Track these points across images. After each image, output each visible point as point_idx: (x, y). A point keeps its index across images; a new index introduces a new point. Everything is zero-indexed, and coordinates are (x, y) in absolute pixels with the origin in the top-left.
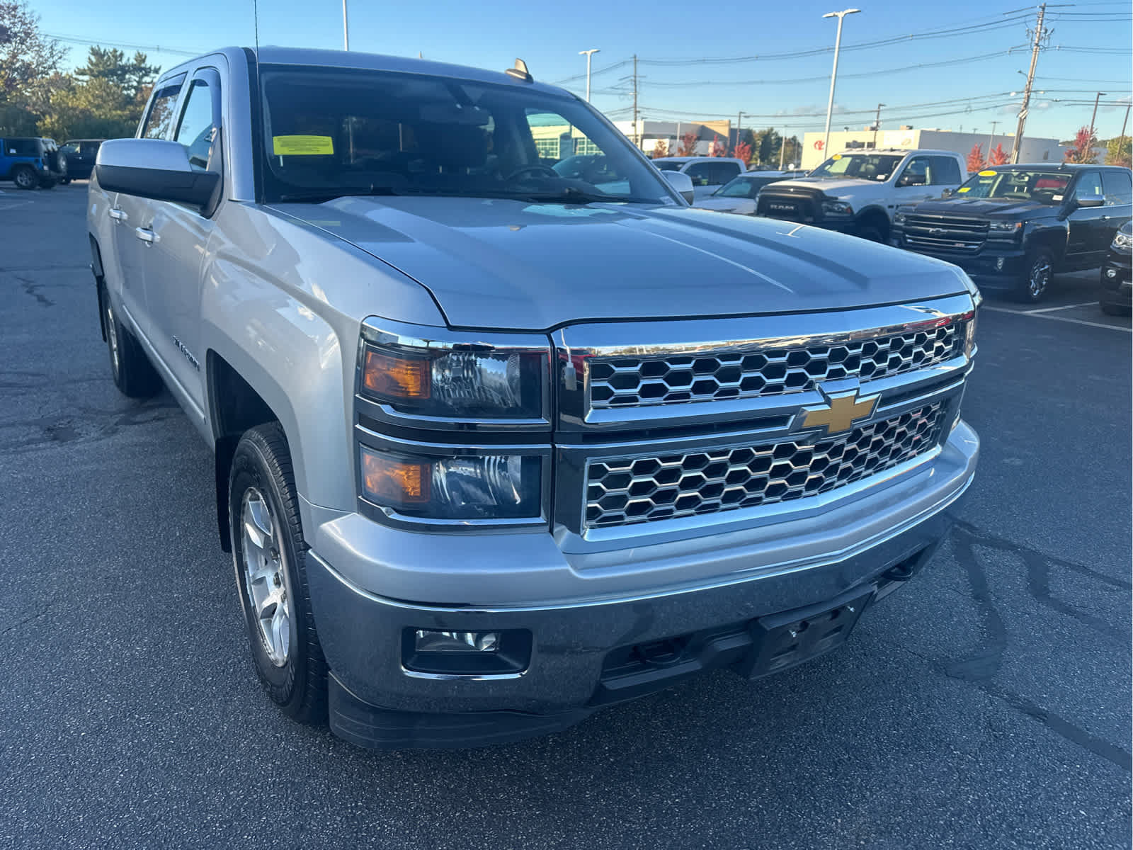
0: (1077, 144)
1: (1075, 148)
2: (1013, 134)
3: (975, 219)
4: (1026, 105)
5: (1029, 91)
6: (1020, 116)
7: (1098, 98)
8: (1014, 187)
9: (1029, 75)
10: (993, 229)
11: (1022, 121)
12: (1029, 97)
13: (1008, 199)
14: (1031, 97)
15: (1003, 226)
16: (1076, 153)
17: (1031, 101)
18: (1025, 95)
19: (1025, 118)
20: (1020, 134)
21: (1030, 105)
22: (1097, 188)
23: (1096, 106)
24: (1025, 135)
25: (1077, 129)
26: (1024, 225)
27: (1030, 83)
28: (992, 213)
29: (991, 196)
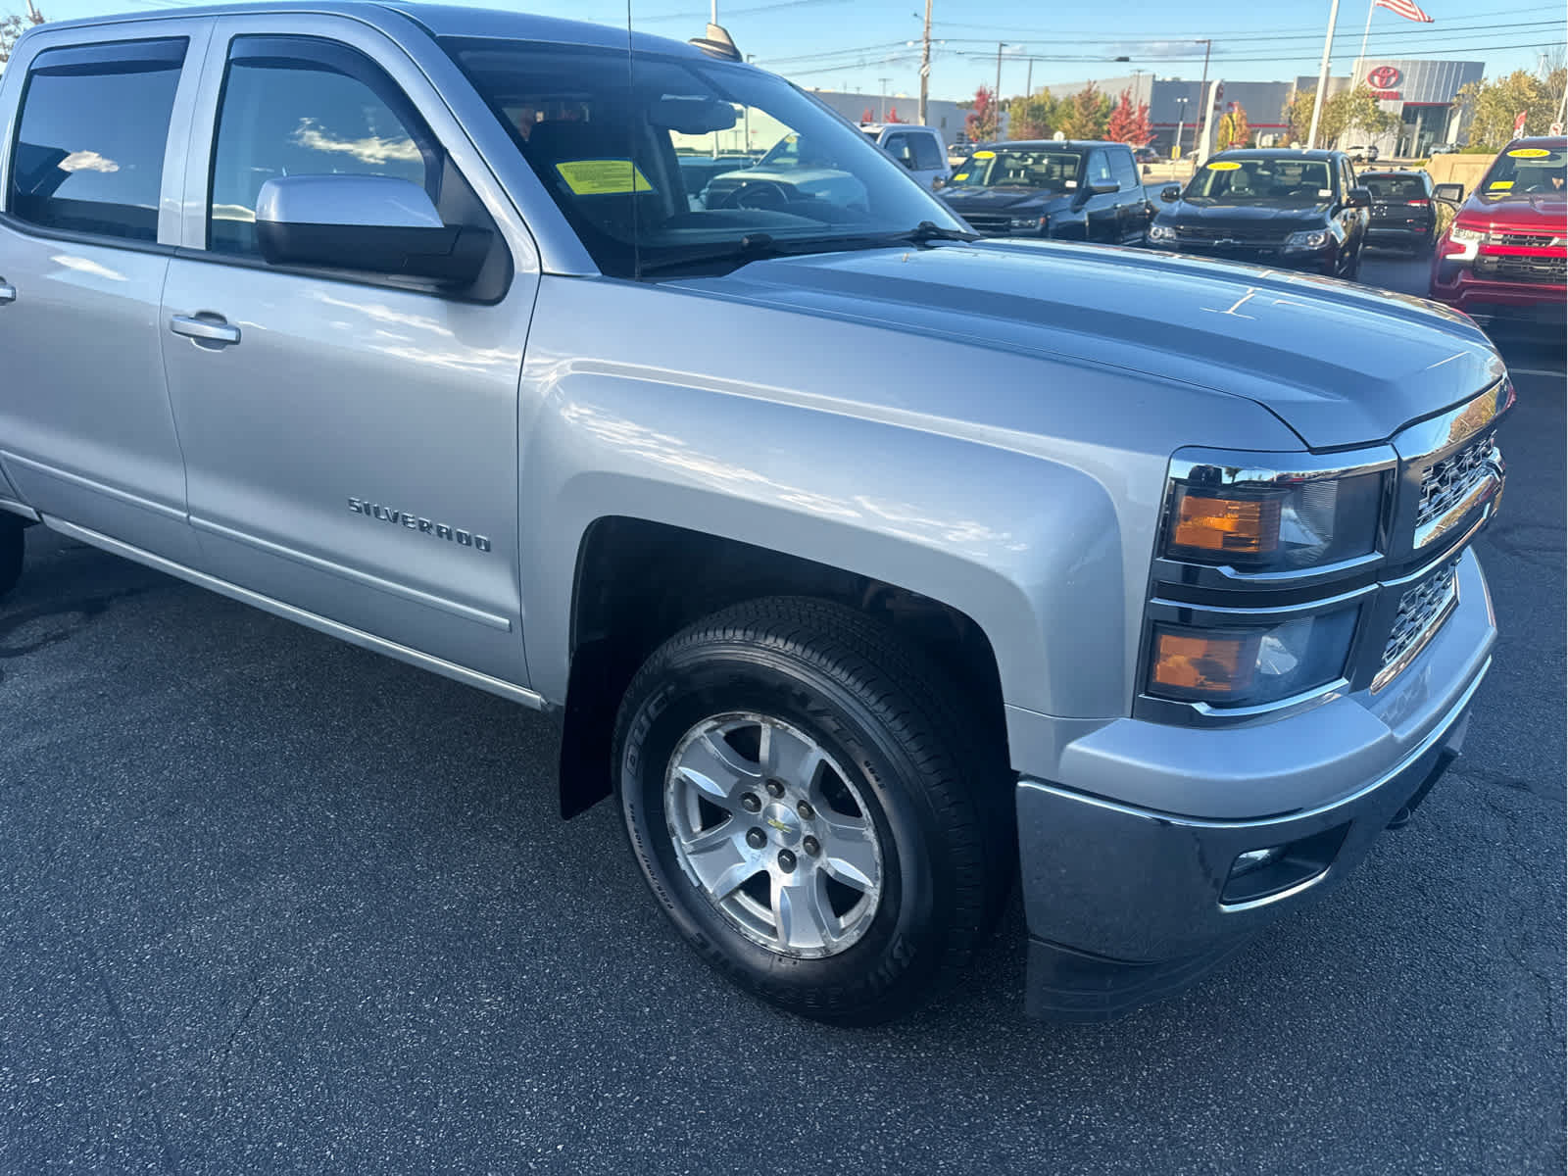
0: (977, 108)
1: (976, 113)
2: (918, 95)
3: (994, 215)
4: (927, 58)
5: (928, 40)
6: (922, 72)
7: (1000, 50)
8: (1008, 171)
9: (926, 19)
10: (1015, 227)
11: (924, 79)
12: (928, 47)
13: (1018, 187)
14: (931, 47)
15: (1024, 223)
16: (977, 119)
17: (931, 53)
18: (924, 45)
19: (928, 75)
20: (925, 96)
21: (931, 58)
22: (1104, 171)
23: (1000, 59)
24: (930, 98)
25: (976, 90)
26: (1047, 220)
27: (928, 28)
28: (1013, 206)
29: (986, 182)
